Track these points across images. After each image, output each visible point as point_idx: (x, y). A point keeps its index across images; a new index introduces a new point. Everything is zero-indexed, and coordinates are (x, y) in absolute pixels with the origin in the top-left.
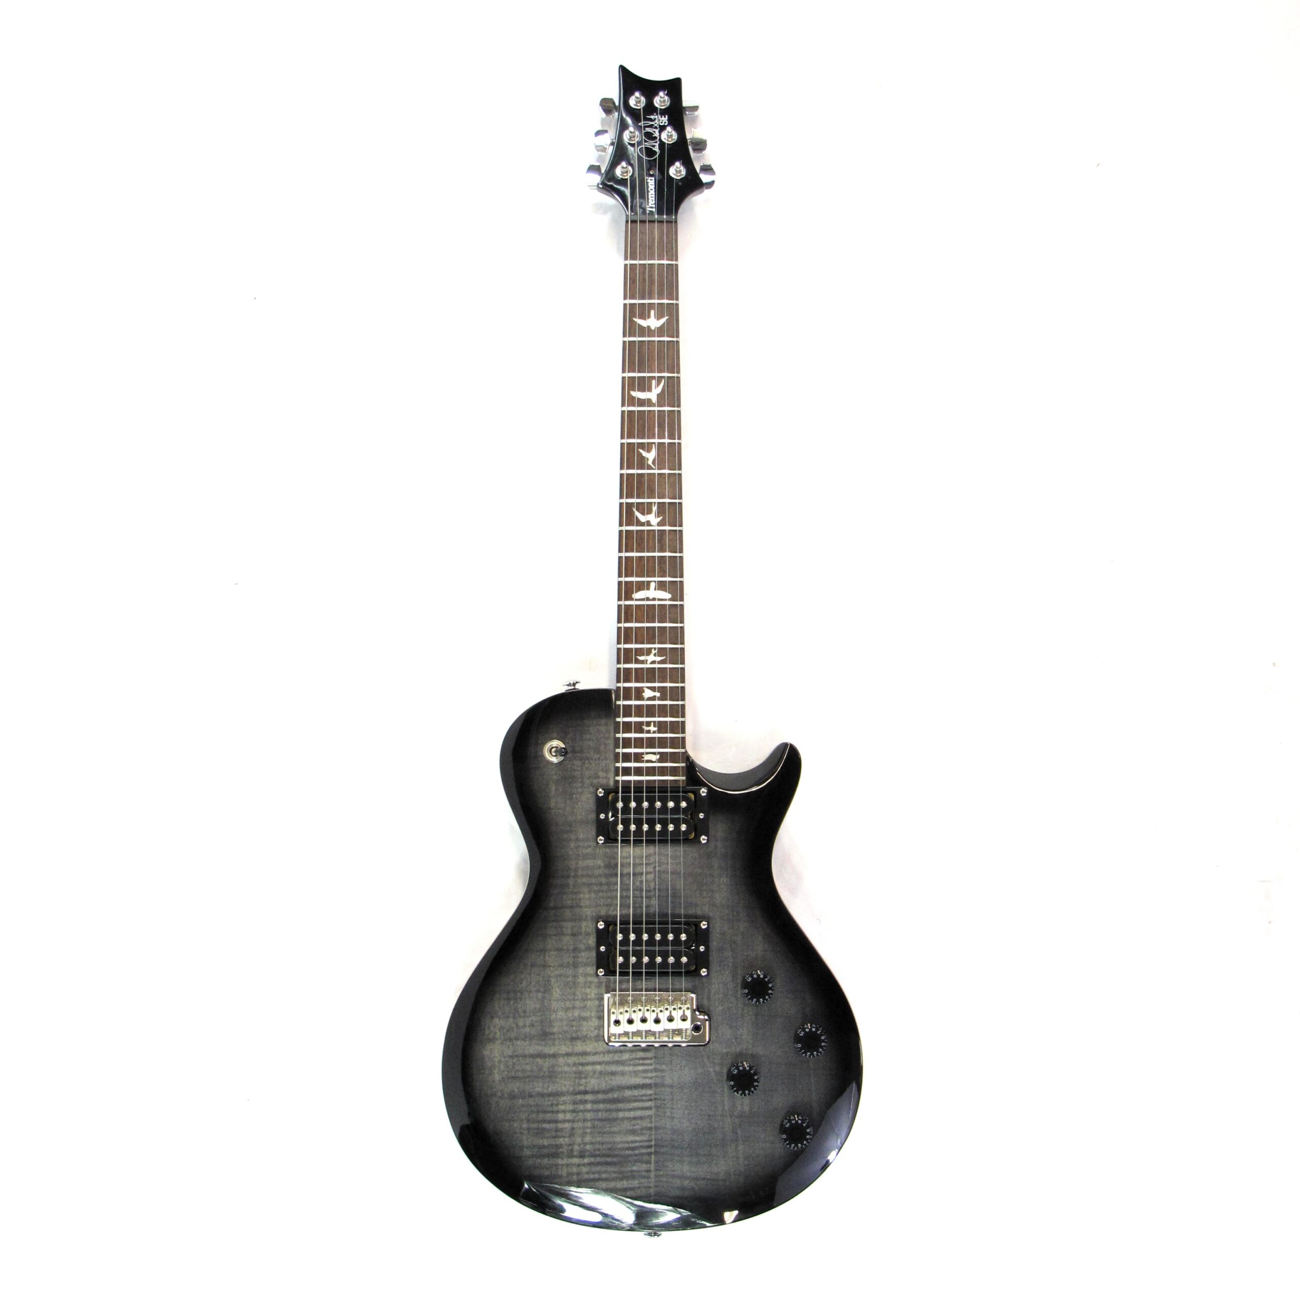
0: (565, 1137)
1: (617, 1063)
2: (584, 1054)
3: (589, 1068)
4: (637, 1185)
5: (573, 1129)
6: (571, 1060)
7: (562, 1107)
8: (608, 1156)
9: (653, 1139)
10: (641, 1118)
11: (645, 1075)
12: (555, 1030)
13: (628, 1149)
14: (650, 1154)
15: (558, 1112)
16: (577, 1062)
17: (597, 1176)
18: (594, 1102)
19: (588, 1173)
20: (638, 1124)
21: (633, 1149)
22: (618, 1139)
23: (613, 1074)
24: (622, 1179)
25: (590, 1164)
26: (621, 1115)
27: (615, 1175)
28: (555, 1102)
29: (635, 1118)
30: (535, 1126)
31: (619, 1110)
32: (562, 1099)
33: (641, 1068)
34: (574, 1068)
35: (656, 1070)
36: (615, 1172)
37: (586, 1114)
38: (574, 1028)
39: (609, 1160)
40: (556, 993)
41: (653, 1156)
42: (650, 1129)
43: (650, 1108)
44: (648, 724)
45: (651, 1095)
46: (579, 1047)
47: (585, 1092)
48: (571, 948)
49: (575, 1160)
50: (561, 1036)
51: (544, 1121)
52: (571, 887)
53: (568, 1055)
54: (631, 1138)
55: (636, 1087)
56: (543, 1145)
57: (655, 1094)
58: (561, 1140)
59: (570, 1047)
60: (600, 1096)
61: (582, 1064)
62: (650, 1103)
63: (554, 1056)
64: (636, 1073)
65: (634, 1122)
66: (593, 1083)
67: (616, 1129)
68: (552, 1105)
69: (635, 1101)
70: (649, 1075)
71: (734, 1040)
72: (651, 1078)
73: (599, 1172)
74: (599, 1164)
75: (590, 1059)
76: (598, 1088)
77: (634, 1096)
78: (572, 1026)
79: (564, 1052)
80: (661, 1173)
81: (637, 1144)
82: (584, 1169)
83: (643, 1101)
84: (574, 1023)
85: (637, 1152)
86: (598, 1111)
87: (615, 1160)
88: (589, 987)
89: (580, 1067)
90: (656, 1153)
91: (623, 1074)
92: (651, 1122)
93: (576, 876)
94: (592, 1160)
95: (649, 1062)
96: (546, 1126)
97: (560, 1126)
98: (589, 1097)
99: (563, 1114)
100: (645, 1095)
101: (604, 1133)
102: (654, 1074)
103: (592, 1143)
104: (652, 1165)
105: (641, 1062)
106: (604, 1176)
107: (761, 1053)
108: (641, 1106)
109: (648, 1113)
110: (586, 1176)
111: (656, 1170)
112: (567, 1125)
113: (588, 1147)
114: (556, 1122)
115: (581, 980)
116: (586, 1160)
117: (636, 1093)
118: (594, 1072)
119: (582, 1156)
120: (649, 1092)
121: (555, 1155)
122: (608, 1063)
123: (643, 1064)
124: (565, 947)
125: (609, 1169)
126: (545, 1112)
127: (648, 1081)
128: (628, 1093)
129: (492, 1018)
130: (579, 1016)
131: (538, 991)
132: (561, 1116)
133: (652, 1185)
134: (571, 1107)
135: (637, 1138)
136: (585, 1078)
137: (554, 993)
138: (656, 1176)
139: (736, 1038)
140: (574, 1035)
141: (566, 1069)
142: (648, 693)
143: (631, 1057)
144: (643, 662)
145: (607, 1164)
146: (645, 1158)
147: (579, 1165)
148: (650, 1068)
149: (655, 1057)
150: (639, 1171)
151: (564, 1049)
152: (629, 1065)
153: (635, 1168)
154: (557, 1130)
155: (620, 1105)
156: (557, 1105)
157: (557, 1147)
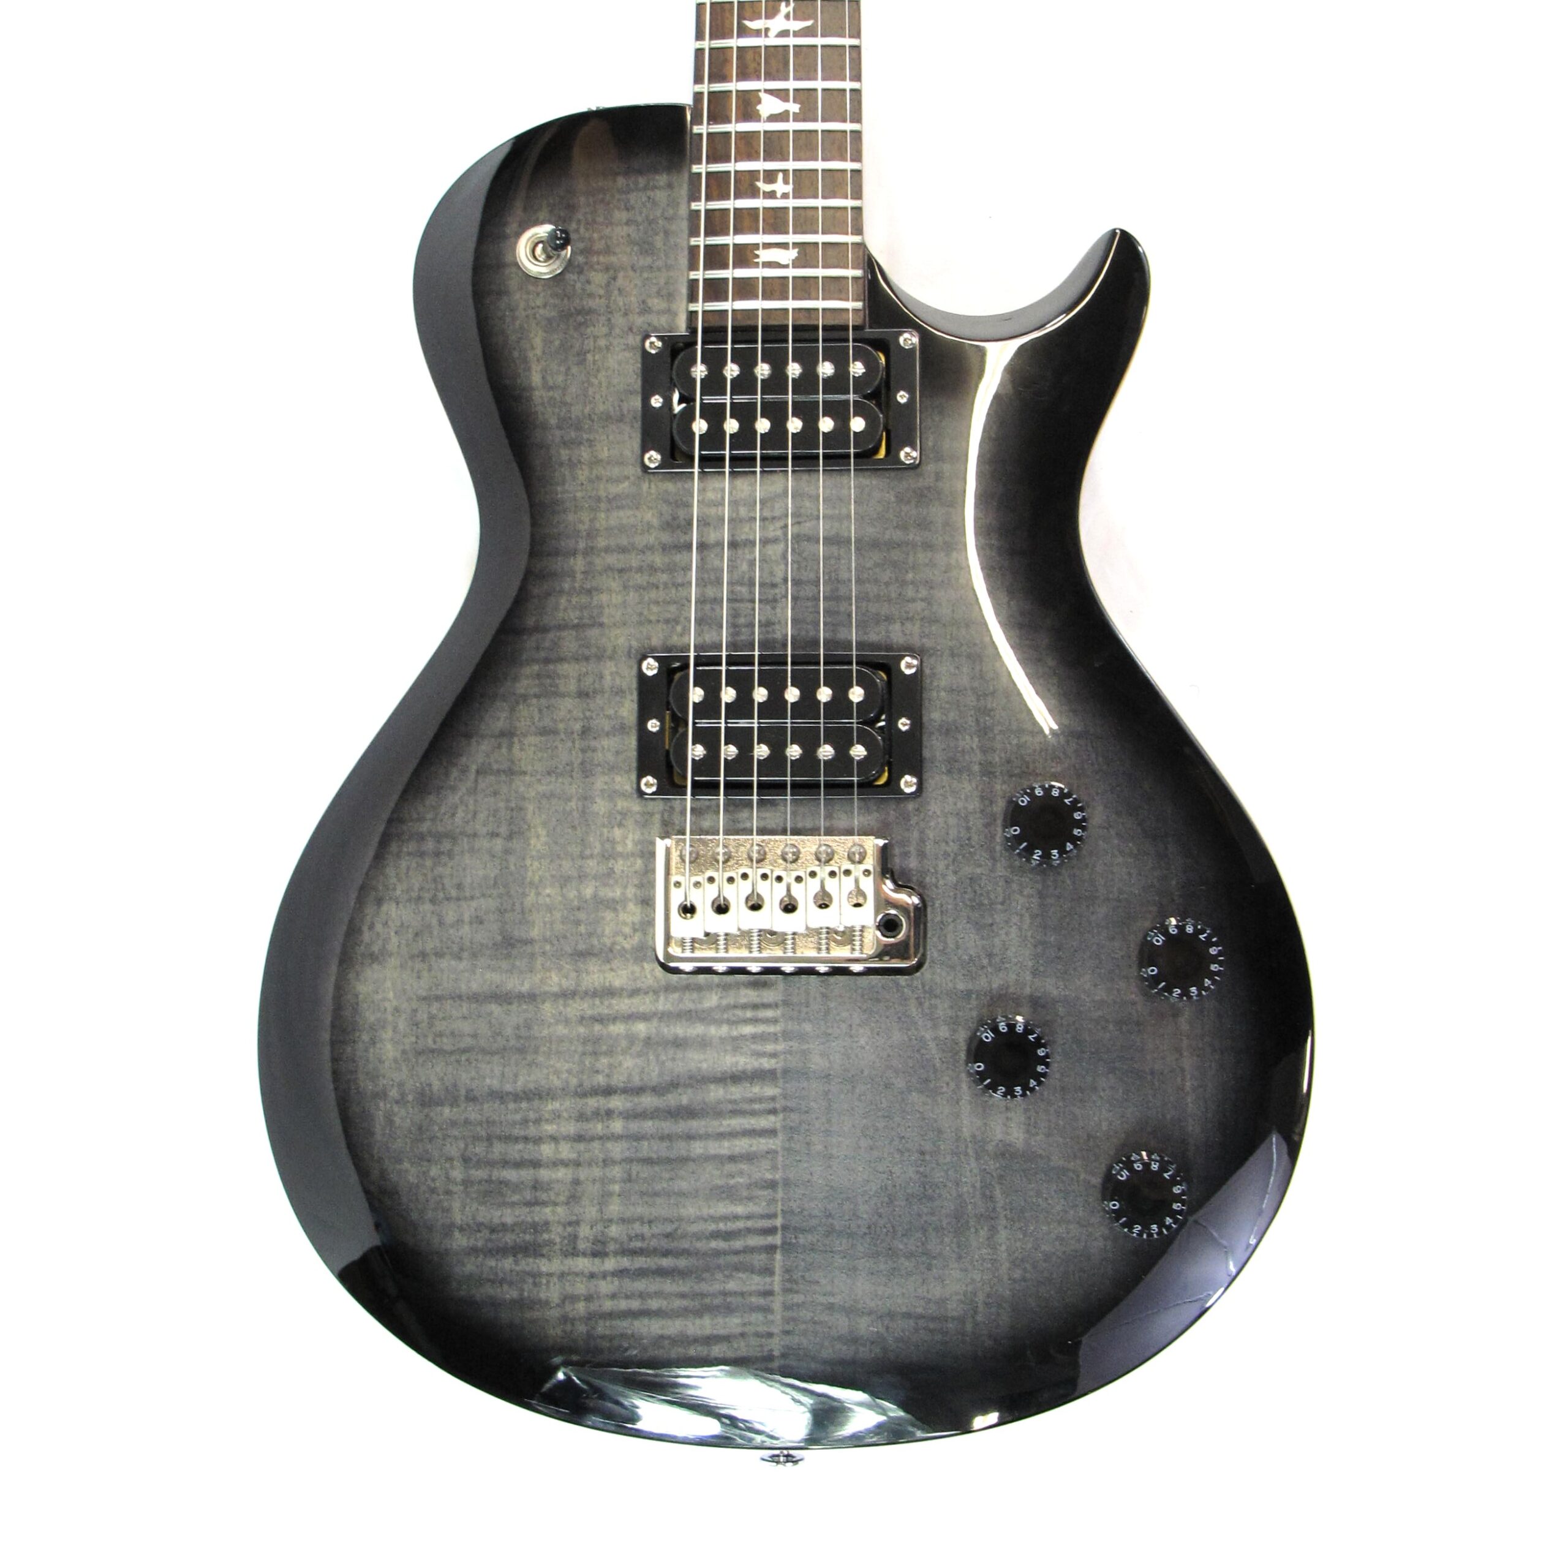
0: (555, 1204)
1: (690, 1016)
2: (610, 992)
3: (618, 1029)
4: (739, 1330)
5: (576, 1182)
6: (576, 1008)
7: (550, 1128)
8: (666, 1253)
9: (779, 1212)
10: (749, 1157)
11: (758, 1047)
12: (535, 933)
13: (716, 1235)
14: (771, 1249)
15: (538, 1141)
16: (589, 1012)
17: (635, 1304)
18: (630, 1115)
19: (613, 1296)
20: (741, 1173)
21: (728, 1236)
22: (690, 1210)
23: (679, 1043)
24: (699, 1313)
25: (620, 1273)
26: (697, 1148)
27: (678, 1303)
28: (532, 1115)
29: (732, 1158)
30: (479, 1174)
31: (690, 1137)
32: (550, 1107)
33: (748, 1030)
34: (582, 1030)
35: (786, 1035)
36: (683, 1296)
37: (609, 1145)
38: (582, 929)
39: (666, 1262)
40: (538, 840)
41: (778, 1256)
42: (772, 1185)
43: (772, 1132)
44: (770, 176)
45: (773, 1099)
46: (595, 975)
47: (608, 1091)
48: (578, 727)
49: (583, 1264)
50: (548, 947)
51: (505, 1163)
52: (579, 576)
53: (566, 995)
54: (723, 1208)
55: (736, 1078)
56: (504, 1225)
57: (785, 1097)
58: (548, 1210)
59: (573, 975)
60: (648, 1101)
61: (600, 1019)
62: (772, 1118)
63: (532, 997)
64: (736, 1044)
65: (730, 1167)
66: (628, 1067)
67: (684, 1185)
68: (525, 1121)
69: (735, 1113)
70: (770, 1048)
71: (985, 962)
72: (774, 1055)
73: (642, 1296)
74: (641, 1273)
75: (623, 1005)
76: (642, 1080)
77: (734, 1102)
78: (578, 923)
79: (555, 989)
80: (798, 1298)
81: (740, 1224)
82: (605, 1287)
83: (753, 1113)
84: (582, 916)
85: (738, 1244)
86: (638, 1138)
87: (682, 1263)
88: (620, 825)
89: (597, 1027)
90: (787, 1247)
91: (703, 1043)
92: (774, 1168)
93: (589, 551)
94: (625, 1262)
95: (769, 1013)
96: (511, 1175)
97: (544, 1174)
98: (617, 1103)
99: (553, 1145)
100: (760, 1100)
101: (656, 1194)
102: (780, 1047)
103: (623, 1220)
104: (777, 1278)
105: (749, 1014)
106: (654, 1304)
107: (1055, 992)
108: (747, 1126)
109: (762, 1144)
110: (608, 1305)
111: (786, 1291)
112: (561, 1173)
113: (614, 1231)
114: (536, 1164)
115: (601, 806)
116: (610, 1264)
117: (736, 1092)
118: (632, 1039)
119: (598, 1252)
120: (770, 1091)
122: (665, 1017)
123: (755, 1021)
124: (561, 726)
125: (669, 1286)
126: (508, 1139)
127: (767, 1064)
128: (716, 1093)
129: (379, 902)
130: (595, 896)
131: (494, 835)
132: (547, 1150)
133: (776, 1330)
134: (571, 1128)
135: (740, 1210)
136: (610, 1053)
137: (533, 841)
138: (787, 1307)
139: (990, 956)
140: (581, 947)
141: (561, 1030)
142: (769, 106)
143: (724, 1002)
144: (757, 33)
145: (662, 1272)
146: (759, 1259)
147: (592, 1276)
148: (772, 1029)
149: (786, 1003)
150: (742, 1294)
151: (555, 981)
152: (719, 1023)
153: (732, 1286)
154: (536, 1186)
155: (695, 1125)
156: (538, 1121)
157: (537, 1228)
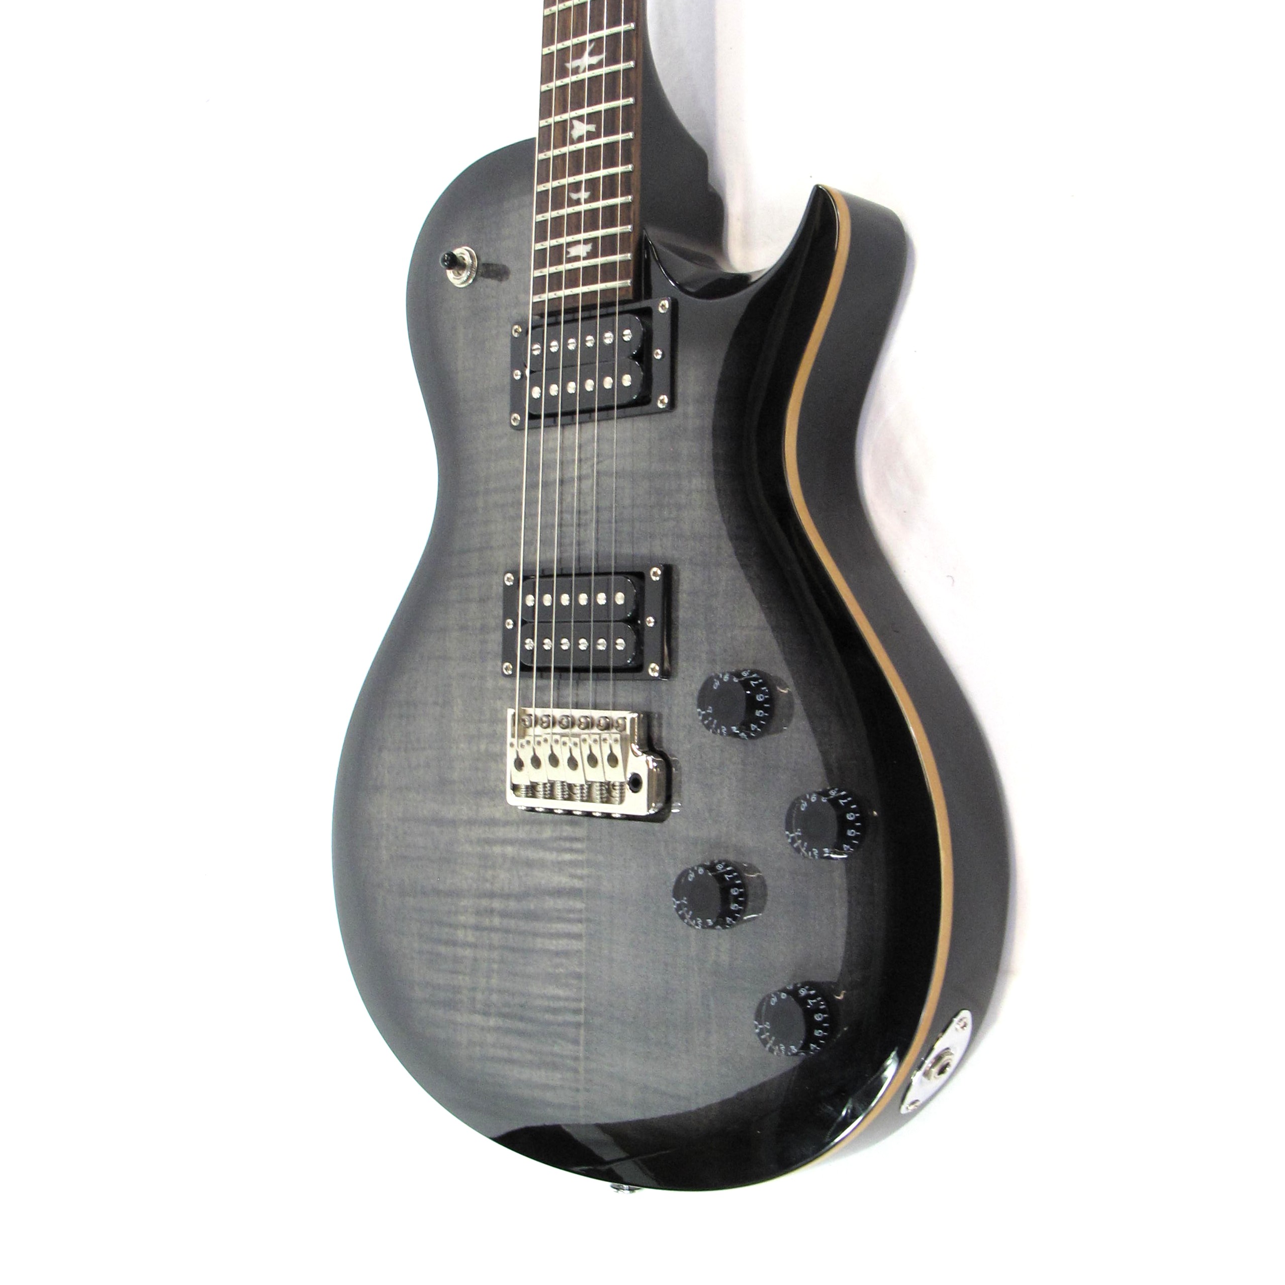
0: (465, 974)
1: (535, 843)
3: (497, 849)
4: (559, 1083)
5: (475, 960)
6: (477, 832)
7: (462, 918)
8: (521, 1019)
9: (583, 998)
10: (566, 954)
11: (572, 871)
12: (455, 776)
13: (548, 1010)
14: (578, 1025)
15: (455, 926)
16: (483, 836)
17: (505, 1054)
18: (504, 914)
19: (494, 1046)
20: (562, 965)
21: (555, 1011)
22: (535, 988)
23: (529, 864)
24: (539, 1067)
25: (497, 1029)
26: (539, 943)
27: (529, 1057)
28: (453, 908)
29: (557, 954)
30: (427, 947)
31: (536, 935)
32: (462, 904)
33: (567, 857)
34: (479, 849)
35: (589, 863)
36: (531, 1052)
37: (493, 935)
38: (480, 774)
39: (521, 1025)
40: (458, 709)
41: (582, 1032)
42: (578, 976)
43: (578, 937)
44: (576, 187)
45: (580, 911)
47: (492, 895)
48: (478, 625)
49: (478, 1019)
50: (462, 787)
51: (439, 941)
52: (481, 511)
53: (471, 822)
54: (552, 990)
55: (559, 892)
56: (439, 985)
57: (587, 909)
58: (460, 977)
59: (474, 807)
60: (513, 905)
61: (488, 842)
62: (580, 925)
63: (453, 823)
64: (560, 866)
65: (557, 960)
66: (504, 879)
67: (530, 970)
68: (449, 912)
69: (560, 919)
70: (579, 872)
71: (707, 815)
72: (581, 878)
73: (509, 1048)
74: (508, 1031)
75: (501, 832)
76: (509, 888)
77: (558, 910)
78: (477, 769)
79: (465, 818)
80: (593, 1065)
81: (561, 1004)
82: (490, 1038)
83: (569, 921)
84: (480, 765)
85: (560, 1018)
86: (507, 931)
87: (530, 1027)
88: (500, 698)
89: (487, 847)
90: (588, 1025)
91: (542, 864)
92: (581, 964)
93: (487, 492)
94: (500, 1022)
95: (578, 845)
96: (442, 949)
97: (460, 952)
98: (497, 904)
99: (463, 931)
100: (570, 911)
101: (515, 975)
102: (585, 872)
103: (501, 992)
104: (581, 1048)
105: (568, 845)
106: (516, 1055)
107: (751, 844)
108: (566, 931)
109: (576, 945)
110: (491, 1052)
111: (587, 1058)
112: (468, 952)
113: (495, 997)
114: (454, 944)
115: (490, 684)
116: (492, 1022)
117: (560, 903)
118: (504, 856)
119: (486, 1014)
120: (579, 905)
121: (451, 1005)
122: (522, 843)
123: (571, 850)
124: (470, 624)
125: (525, 1044)
126: (441, 924)
127: (577, 884)
128: (550, 903)
129: (380, 750)
130: (487, 750)
131: (436, 703)
132: (460, 934)
133: (581, 1087)
134: (472, 920)
135: (561, 992)
136: (493, 867)
137: (455, 708)
138: (587, 1071)
139: (710, 810)
140: (479, 788)
141: (468, 848)
143: (555, 835)
144: (576, 71)
145: (521, 1033)
146: (571, 1032)
147: (483, 1029)
148: (580, 857)
149: (589, 838)
150: (562, 1056)
151: (466, 812)
152: (551, 850)
153: (556, 1049)
154: (456, 960)
155: (539, 926)
156: (456, 913)
157: (456, 990)
